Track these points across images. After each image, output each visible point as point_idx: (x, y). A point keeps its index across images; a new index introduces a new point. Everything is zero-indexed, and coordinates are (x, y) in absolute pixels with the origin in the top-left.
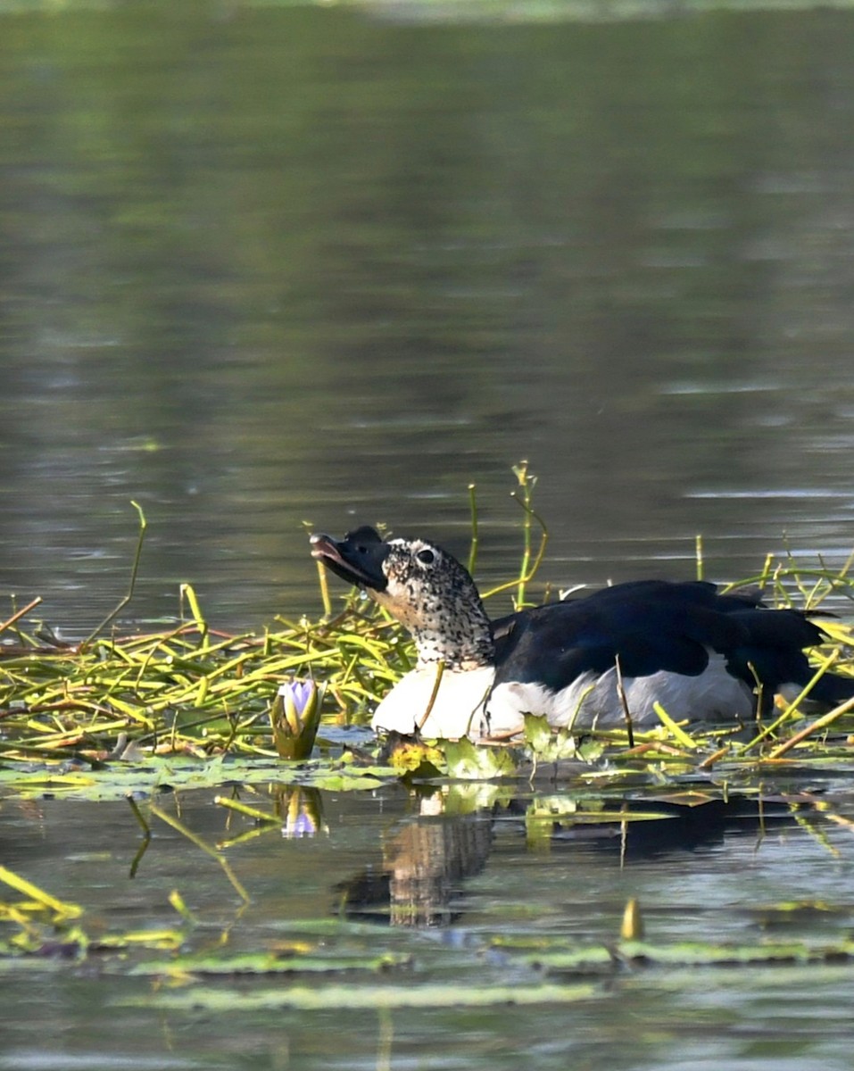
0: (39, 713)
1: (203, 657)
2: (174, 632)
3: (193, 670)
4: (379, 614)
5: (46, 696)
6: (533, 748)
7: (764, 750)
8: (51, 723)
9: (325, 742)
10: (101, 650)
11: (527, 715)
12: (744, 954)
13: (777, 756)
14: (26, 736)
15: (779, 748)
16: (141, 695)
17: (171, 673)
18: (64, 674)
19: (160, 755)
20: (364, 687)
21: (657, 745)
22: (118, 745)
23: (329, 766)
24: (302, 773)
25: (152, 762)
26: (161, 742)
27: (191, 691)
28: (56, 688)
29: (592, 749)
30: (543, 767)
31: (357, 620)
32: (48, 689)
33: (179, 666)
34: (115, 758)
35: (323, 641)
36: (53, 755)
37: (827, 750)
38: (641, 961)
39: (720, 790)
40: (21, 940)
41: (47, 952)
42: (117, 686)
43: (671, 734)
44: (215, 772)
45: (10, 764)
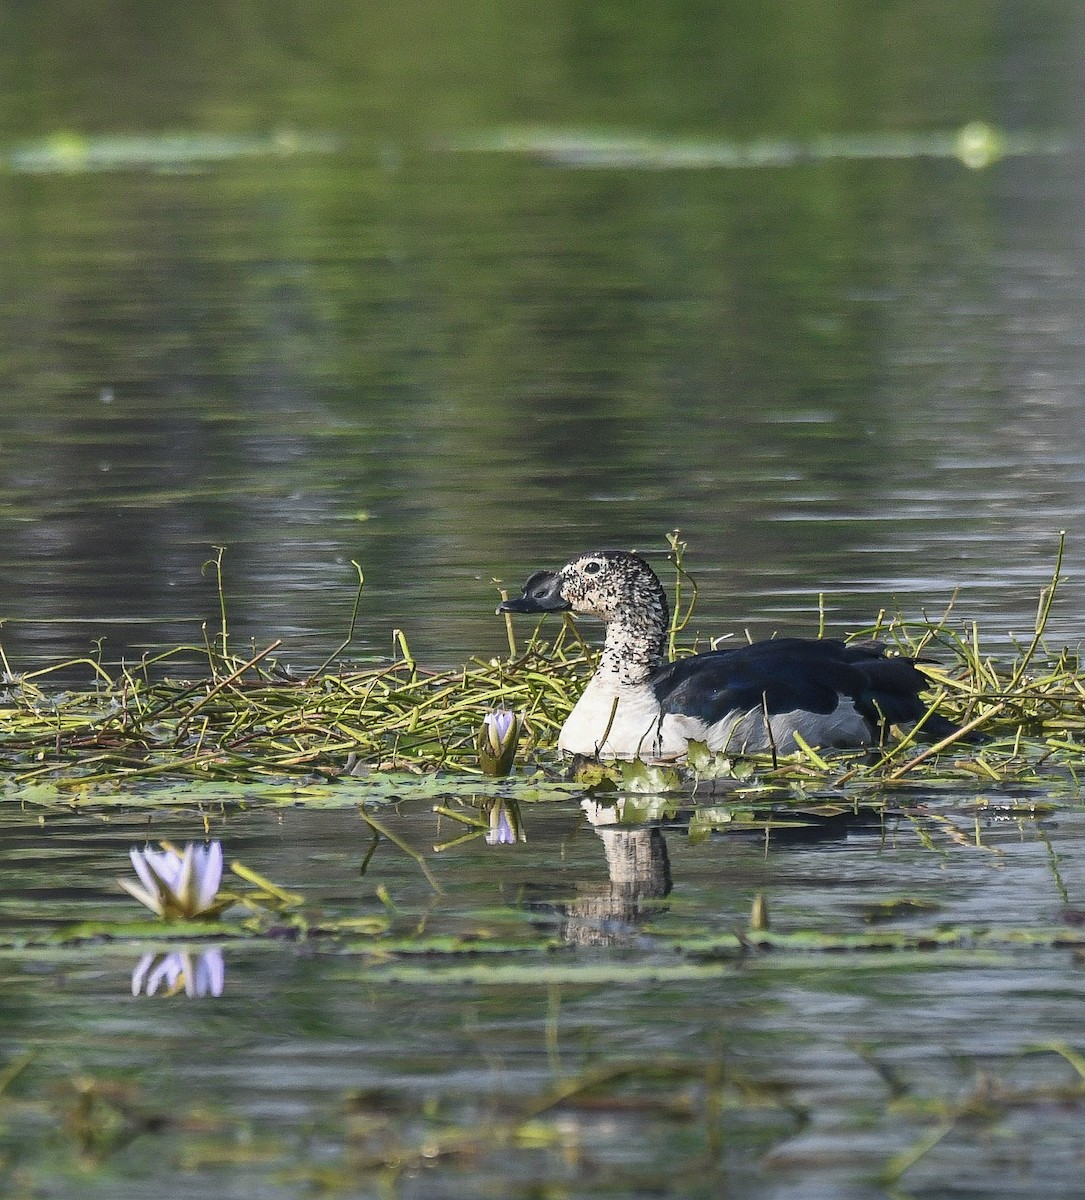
0: (278, 735)
1: (411, 691)
2: (388, 670)
3: (406, 701)
4: (556, 656)
5: (284, 722)
6: (696, 769)
7: (886, 772)
8: (292, 744)
9: (521, 762)
10: (327, 684)
11: (690, 740)
12: (851, 942)
13: (897, 778)
14: (270, 754)
15: (899, 771)
16: (363, 721)
17: (387, 704)
18: (299, 704)
19: (383, 771)
20: (548, 717)
21: (797, 768)
22: (349, 762)
23: (526, 782)
24: (504, 787)
25: (378, 777)
26: (384, 760)
27: (405, 719)
28: (291, 715)
29: (744, 770)
30: (704, 783)
31: (538, 661)
32: (285, 716)
33: (393, 697)
34: (346, 773)
35: (510, 677)
36: (292, 770)
37: (938, 773)
38: (766, 947)
39: (851, 804)
40: (253, 924)
41: (274, 934)
42: (343, 714)
43: (808, 758)
44: (431, 786)
45: (256, 777)
